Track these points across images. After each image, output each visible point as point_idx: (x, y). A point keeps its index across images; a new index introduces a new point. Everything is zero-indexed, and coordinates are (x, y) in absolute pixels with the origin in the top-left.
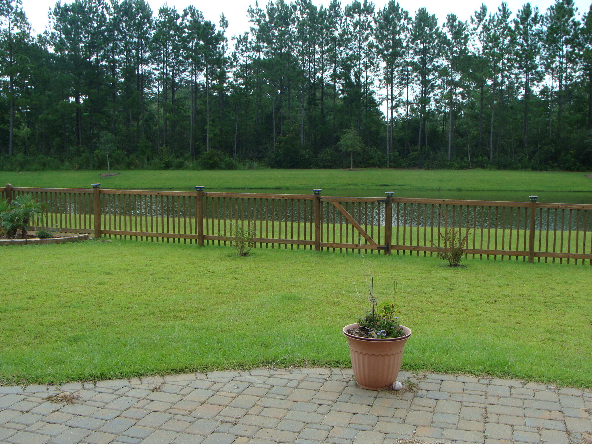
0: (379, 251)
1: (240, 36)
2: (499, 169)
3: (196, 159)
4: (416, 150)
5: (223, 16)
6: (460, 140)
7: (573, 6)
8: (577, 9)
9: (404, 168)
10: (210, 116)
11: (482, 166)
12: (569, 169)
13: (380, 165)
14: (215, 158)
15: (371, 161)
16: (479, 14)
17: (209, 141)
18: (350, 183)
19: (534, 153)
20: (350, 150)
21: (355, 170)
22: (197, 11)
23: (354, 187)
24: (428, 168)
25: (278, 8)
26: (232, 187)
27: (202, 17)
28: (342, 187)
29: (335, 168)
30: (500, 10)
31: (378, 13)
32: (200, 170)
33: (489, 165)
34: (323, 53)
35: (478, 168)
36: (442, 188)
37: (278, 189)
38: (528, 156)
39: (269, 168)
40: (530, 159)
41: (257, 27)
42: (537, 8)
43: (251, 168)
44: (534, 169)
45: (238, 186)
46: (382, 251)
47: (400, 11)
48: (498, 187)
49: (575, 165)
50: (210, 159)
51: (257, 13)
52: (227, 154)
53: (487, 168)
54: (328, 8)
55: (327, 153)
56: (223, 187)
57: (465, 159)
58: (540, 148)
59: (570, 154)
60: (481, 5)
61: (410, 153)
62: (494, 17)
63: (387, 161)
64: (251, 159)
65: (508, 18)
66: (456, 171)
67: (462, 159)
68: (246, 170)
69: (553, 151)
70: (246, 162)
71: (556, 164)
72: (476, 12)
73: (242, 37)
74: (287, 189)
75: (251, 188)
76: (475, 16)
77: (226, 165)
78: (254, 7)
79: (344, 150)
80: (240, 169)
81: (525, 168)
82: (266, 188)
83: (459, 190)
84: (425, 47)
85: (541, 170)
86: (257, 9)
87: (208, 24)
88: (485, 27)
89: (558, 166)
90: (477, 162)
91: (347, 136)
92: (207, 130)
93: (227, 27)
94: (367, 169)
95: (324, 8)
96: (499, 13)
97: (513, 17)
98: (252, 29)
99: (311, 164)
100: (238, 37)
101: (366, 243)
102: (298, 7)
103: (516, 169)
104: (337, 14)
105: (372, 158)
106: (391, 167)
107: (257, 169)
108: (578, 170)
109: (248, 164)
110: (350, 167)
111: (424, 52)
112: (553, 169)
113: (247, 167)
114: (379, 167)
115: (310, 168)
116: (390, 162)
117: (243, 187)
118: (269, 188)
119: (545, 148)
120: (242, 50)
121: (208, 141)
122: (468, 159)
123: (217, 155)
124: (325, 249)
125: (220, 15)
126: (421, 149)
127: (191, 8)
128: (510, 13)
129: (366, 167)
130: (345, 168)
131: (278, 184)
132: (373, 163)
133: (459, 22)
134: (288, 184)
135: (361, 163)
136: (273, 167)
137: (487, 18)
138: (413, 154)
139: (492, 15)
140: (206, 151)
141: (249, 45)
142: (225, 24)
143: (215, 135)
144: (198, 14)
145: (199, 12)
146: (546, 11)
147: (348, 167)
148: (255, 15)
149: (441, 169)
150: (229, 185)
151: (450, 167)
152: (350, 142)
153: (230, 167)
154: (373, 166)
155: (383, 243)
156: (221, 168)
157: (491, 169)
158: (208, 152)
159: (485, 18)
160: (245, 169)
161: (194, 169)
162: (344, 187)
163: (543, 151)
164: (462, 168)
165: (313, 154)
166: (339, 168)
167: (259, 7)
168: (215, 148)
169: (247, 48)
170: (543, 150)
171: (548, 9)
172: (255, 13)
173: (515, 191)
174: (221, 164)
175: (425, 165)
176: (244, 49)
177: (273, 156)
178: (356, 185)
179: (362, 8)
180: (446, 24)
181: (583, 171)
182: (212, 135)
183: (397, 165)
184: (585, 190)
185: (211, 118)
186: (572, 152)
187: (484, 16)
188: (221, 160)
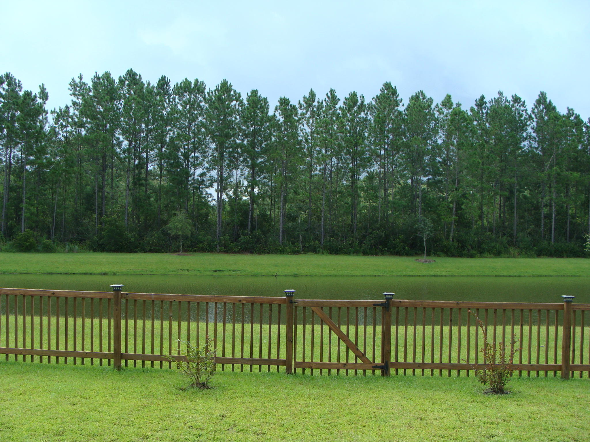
0: (374, 371)
1: (61, 110)
2: (331, 254)
3: (10, 240)
4: (246, 234)
5: (43, 88)
6: (290, 224)
7: (397, 97)
8: (401, 100)
9: (234, 252)
10: (26, 193)
11: (314, 250)
12: (398, 254)
13: (210, 249)
14: (33, 240)
15: (201, 245)
16: (308, 100)
17: (25, 220)
18: (181, 268)
19: (364, 237)
20: (180, 233)
21: (185, 255)
22: (15, 79)
23: (187, 273)
24: (260, 253)
25: (104, 82)
26: (53, 271)
27: (20, 86)
28: (173, 273)
29: (162, 252)
30: (328, 97)
31: (208, 93)
32: (14, 252)
33: (321, 250)
34: (149, 131)
35: (310, 253)
36: (278, 274)
37: (104, 274)
38: (358, 241)
39: (91, 251)
40: (360, 243)
41: (80, 101)
42: (363, 97)
43: (71, 251)
44: (365, 253)
45: (59, 272)
46: (378, 372)
47: (232, 93)
48: (334, 272)
49: (404, 249)
50: (26, 241)
51: (81, 87)
52: (45, 236)
53: (319, 252)
54: (156, 85)
55: (154, 236)
56: (43, 272)
57: (297, 244)
58: (371, 233)
59: (399, 238)
60: (310, 91)
61: (240, 237)
62: (322, 103)
63: (217, 245)
64: (71, 242)
65: (336, 104)
66: (289, 256)
67: (293, 243)
68: (66, 253)
69: (383, 235)
70: (66, 245)
71: (386, 249)
72: (305, 98)
73: (63, 110)
74: (114, 274)
75: (74, 274)
76: (304, 101)
77: (44, 248)
78: (77, 80)
79: (173, 234)
80: (59, 252)
81: (356, 253)
82: (91, 274)
83: (296, 276)
84: (254, 130)
85: (372, 254)
86: (80, 82)
87: (28, 94)
88: (313, 112)
89: (388, 251)
90: (308, 247)
91: (176, 218)
92: (22, 208)
93: (47, 99)
94: (196, 253)
95: (151, 85)
96: (327, 99)
97: (340, 104)
98: (74, 103)
99: (136, 248)
100: (58, 111)
101: (356, 361)
102: (127, 82)
103: (348, 253)
104: (166, 93)
105: (202, 242)
106: (221, 252)
107: (77, 252)
108: (407, 255)
109: (67, 247)
110: (179, 251)
111: (254, 134)
112: (383, 253)
113: (67, 250)
114: (209, 251)
115: (136, 252)
116: (220, 246)
117: (65, 272)
118: (94, 274)
119: (376, 232)
120: (62, 124)
121: (23, 220)
122: (299, 244)
123: (33, 236)
124: (299, 371)
125: (40, 86)
126: (251, 232)
127: (8, 76)
128: (339, 100)
129: (195, 251)
130: (173, 252)
131: (104, 270)
132: (203, 247)
133: (291, 105)
134: (115, 269)
135: (189, 247)
136: (95, 250)
137: (316, 103)
138: (243, 238)
139: (320, 101)
140: (21, 232)
141: (70, 120)
142: (44, 95)
143: (32, 214)
144: (15, 83)
145: (17, 81)
146: (371, 100)
147: (176, 251)
148: (78, 89)
149: (272, 253)
150: (49, 270)
151: (282, 252)
152: (180, 225)
153: (48, 250)
154: (203, 250)
155: (378, 360)
156: (37, 251)
157: (323, 254)
158: (23, 233)
159: (314, 104)
160: (64, 252)
161: (7, 251)
162: (176, 273)
163: (373, 236)
164: (295, 253)
165: (138, 237)
166: (166, 252)
167: (83, 81)
168: (31, 228)
169: (68, 123)
170: (373, 234)
171: (374, 98)
172: (78, 87)
173: (352, 276)
174: (38, 246)
175: (257, 249)
176: (64, 123)
177: (95, 238)
178: (188, 270)
179: (192, 87)
180: (278, 108)
181: (412, 255)
182: (28, 215)
183: (227, 250)
184: (418, 274)
185: (28, 196)
186: (400, 237)
187: (314, 101)
188: (38, 242)
